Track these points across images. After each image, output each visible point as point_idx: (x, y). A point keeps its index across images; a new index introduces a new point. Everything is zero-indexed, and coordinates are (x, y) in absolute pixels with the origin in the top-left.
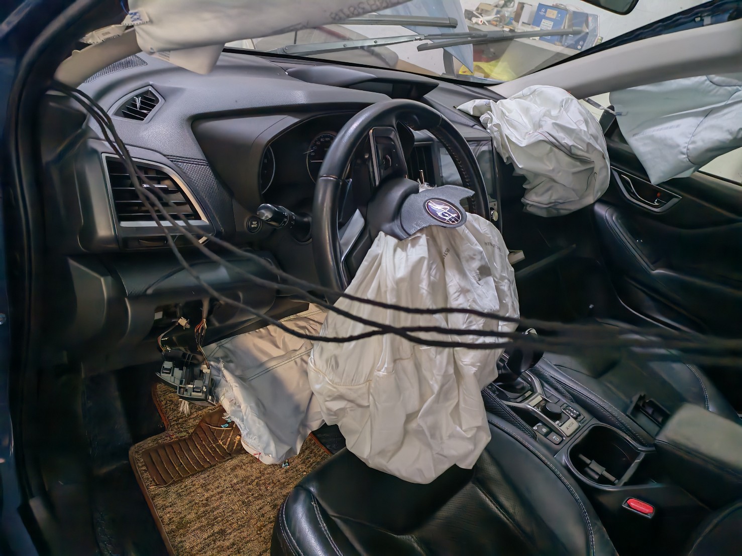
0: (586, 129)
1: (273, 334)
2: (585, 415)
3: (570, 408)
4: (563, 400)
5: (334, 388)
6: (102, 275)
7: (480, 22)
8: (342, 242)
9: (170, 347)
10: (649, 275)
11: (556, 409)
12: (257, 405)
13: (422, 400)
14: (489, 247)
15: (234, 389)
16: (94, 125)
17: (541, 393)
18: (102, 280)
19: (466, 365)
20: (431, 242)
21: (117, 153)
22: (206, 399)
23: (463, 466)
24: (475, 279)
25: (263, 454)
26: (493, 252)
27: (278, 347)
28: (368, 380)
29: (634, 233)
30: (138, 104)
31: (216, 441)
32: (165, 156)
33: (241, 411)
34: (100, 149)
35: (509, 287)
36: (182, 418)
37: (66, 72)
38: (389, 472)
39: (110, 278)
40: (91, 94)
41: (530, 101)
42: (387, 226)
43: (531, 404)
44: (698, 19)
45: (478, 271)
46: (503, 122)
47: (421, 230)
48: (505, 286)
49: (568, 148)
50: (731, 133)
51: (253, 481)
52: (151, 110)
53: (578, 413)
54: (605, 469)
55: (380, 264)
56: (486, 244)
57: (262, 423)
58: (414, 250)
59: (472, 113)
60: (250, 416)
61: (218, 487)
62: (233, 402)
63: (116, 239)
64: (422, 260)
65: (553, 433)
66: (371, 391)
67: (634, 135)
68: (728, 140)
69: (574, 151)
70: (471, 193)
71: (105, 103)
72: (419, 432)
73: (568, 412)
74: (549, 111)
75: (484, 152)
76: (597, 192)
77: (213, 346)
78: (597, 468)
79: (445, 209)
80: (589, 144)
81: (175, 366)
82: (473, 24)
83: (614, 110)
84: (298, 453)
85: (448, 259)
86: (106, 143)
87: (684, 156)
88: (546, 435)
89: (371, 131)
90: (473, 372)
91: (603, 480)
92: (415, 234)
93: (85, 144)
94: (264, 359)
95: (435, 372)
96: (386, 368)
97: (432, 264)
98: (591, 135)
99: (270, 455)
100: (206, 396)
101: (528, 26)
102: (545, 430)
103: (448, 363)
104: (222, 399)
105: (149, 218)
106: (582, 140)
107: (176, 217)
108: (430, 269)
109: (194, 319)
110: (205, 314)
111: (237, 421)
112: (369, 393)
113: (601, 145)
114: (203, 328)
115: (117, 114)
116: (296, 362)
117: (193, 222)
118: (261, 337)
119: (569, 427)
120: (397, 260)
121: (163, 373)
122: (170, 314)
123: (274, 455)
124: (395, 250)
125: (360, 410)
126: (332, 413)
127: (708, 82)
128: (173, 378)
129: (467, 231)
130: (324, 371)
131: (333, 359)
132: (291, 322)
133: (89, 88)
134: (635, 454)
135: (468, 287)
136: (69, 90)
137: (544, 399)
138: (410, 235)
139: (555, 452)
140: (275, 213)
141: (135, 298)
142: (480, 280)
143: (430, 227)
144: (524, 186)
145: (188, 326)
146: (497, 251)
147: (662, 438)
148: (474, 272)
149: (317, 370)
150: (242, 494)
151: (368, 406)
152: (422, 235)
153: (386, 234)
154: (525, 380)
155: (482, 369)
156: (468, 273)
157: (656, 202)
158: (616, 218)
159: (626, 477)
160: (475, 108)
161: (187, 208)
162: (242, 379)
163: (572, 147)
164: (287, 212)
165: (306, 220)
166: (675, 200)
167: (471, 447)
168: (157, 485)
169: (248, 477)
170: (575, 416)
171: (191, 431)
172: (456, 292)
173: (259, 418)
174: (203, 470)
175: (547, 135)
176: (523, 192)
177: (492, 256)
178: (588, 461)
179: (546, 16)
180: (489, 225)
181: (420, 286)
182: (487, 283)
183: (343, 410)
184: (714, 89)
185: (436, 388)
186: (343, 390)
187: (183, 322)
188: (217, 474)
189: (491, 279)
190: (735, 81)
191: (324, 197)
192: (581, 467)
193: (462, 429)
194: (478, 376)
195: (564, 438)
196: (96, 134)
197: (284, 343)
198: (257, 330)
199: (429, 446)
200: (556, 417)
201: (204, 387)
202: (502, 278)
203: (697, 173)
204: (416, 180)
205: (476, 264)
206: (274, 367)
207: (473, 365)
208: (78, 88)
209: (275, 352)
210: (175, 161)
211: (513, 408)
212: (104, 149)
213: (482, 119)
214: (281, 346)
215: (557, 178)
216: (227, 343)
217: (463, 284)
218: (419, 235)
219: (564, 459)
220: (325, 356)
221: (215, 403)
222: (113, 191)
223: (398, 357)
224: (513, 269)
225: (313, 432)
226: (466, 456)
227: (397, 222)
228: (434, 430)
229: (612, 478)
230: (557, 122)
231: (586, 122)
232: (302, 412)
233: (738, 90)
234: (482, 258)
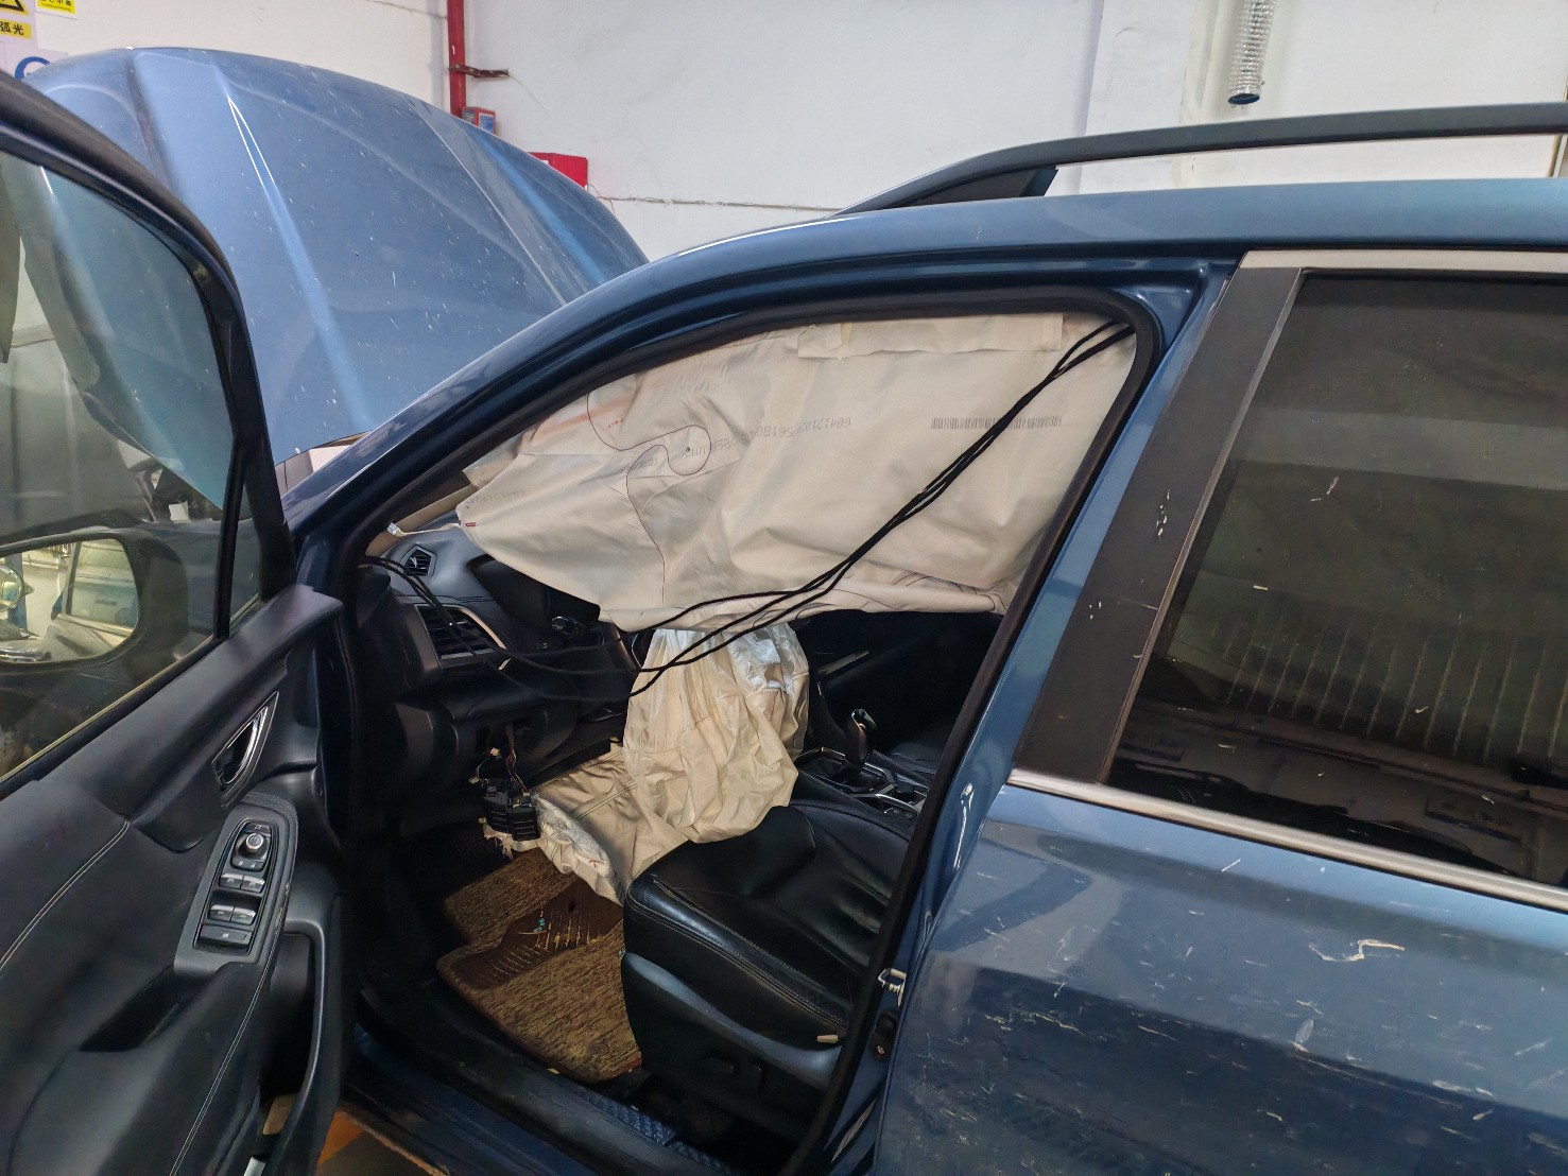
5: (649, 757)
6: (427, 710)
15: (555, 812)
17: (894, 783)
18: (427, 715)
30: (416, 563)
32: (457, 598)
39: (435, 711)
43: (881, 793)
52: (430, 565)
55: (665, 644)
62: (556, 825)
81: (498, 790)
86: (419, 597)
103: (740, 710)
104: (543, 826)
107: (475, 648)
109: (505, 752)
112: (681, 756)
114: (513, 759)
131: (643, 733)
132: (593, 767)
137: (896, 787)
140: (565, 624)
145: (500, 757)
150: (579, 984)
151: (684, 772)
161: (484, 638)
167: (781, 783)
168: (477, 989)
186: (658, 757)
187: (495, 752)
193: (767, 766)
196: (399, 592)
197: (593, 788)
198: (558, 779)
202: (782, 640)
207: (761, 706)
210: (466, 601)
214: (589, 791)
226: (778, 790)
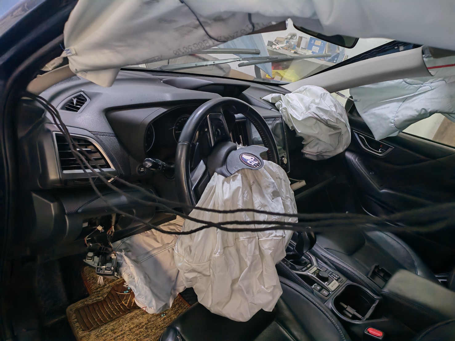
0: (335, 110)
1: (155, 234)
2: (343, 278)
3: (334, 274)
4: (330, 269)
5: (189, 265)
6: (52, 202)
7: (277, 48)
8: (193, 179)
9: (92, 243)
10: (379, 193)
11: (325, 275)
12: (145, 277)
13: (241, 270)
14: (279, 180)
15: (131, 268)
16: (48, 115)
17: (317, 265)
18: (52, 205)
19: (265, 249)
20: (244, 178)
21: (61, 131)
22: (113, 275)
23: (266, 310)
24: (270, 199)
25: (148, 307)
26: (281, 182)
27: (158, 242)
28: (210, 260)
29: (369, 168)
30: (75, 102)
31: (120, 301)
32: (90, 132)
33: (135, 281)
34: (52, 129)
35: (291, 203)
36: (100, 288)
37: (33, 87)
38: (223, 316)
39: (56, 203)
40: (47, 98)
41: (304, 94)
42: (219, 169)
43: (310, 273)
44: (396, 48)
45: (272, 194)
46: (288, 106)
47: (238, 171)
48: (288, 202)
49: (325, 121)
50: (417, 111)
51: (143, 326)
52: (82, 106)
53: (338, 277)
54: (355, 311)
55: (214, 192)
56: (276, 178)
57: (148, 288)
58: (234, 182)
59: (271, 102)
60: (140, 284)
61: (121, 331)
62: (131, 276)
63: (60, 181)
64: (239, 188)
65: (324, 289)
66: (211, 266)
67: (365, 112)
68: (416, 115)
69: (329, 123)
70: (267, 149)
71: (54, 103)
72: (240, 290)
73: (332, 277)
74: (314, 100)
75: (277, 124)
76: (344, 146)
77: (119, 242)
78: (350, 310)
79: (252, 159)
80: (337, 119)
81: (95, 255)
82: (273, 49)
83: (352, 98)
84: (171, 307)
85: (254, 187)
86: (55, 126)
87: (393, 124)
88: (320, 291)
89: (208, 116)
90: (270, 253)
91: (354, 317)
92: (234, 173)
93: (43, 126)
94: (150, 249)
95: (248, 254)
96: (219, 252)
97: (245, 190)
98: (338, 113)
99: (152, 308)
100: (113, 273)
101: (305, 50)
102: (318, 288)
103: (255, 248)
104: (123, 274)
105: (79, 168)
106: (333, 116)
107: (95, 167)
108: (243, 193)
109: (107, 227)
110: (113, 224)
111: (132, 287)
113: (345, 119)
114: (112, 232)
115: (62, 108)
116: (169, 251)
117: (105, 170)
118: (148, 236)
119: (333, 285)
120: (224, 188)
121: (88, 259)
122: (93, 224)
123: (155, 307)
124: (223, 183)
125: (205, 278)
126: (189, 280)
127: (404, 82)
128: (93, 262)
129: (265, 171)
130: (183, 255)
131: (188, 248)
132: (165, 227)
133: (46, 95)
134: (373, 301)
135: (266, 204)
136: (35, 97)
137: (318, 269)
138: (231, 174)
139: (324, 301)
140: (153, 163)
141: (70, 215)
142: (273, 199)
143: (243, 169)
144: (303, 143)
145: (103, 231)
146: (283, 182)
147: (386, 290)
148: (269, 195)
149: (179, 255)
150: (137, 334)
151: (210, 276)
152: (239, 174)
153: (218, 174)
154: (307, 257)
155: (275, 251)
156: (266, 195)
157: (380, 150)
158: (358, 159)
159: (368, 315)
160: (272, 98)
161: (103, 162)
162: (136, 262)
163: (328, 120)
164: (160, 162)
165: (172, 166)
166: (390, 150)
167: (271, 298)
168: (83, 330)
169: (140, 324)
170: (336, 279)
171: (106, 296)
172: (259, 207)
173: (146, 285)
174: (112, 320)
175: (313, 114)
176: (302, 146)
177: (280, 185)
178: (345, 306)
179: (315, 44)
180: (278, 167)
181: (238, 203)
182: (277, 201)
183: (195, 278)
184: (407, 87)
185: (249, 263)
186: (194, 266)
187: (100, 228)
188: (121, 322)
189: (280, 198)
190: (419, 82)
191: (182, 153)
192: (341, 310)
193: (265, 287)
194: (273, 255)
195: (330, 293)
196: (50, 121)
197: (162, 240)
198: (145, 232)
199: (246, 299)
200: (325, 279)
201: (112, 267)
202: (287, 198)
203: (401, 133)
204: (235, 143)
205: (271, 190)
206: (156, 254)
207: (269, 249)
208: (40, 95)
209: (156, 245)
210: (96, 135)
211: (299, 275)
212: (55, 129)
213: (276, 105)
214: (160, 241)
215: (321, 139)
216: (127, 240)
217: (263, 202)
218: (236, 174)
219: (331, 305)
220: (184, 247)
221: (119, 277)
222: (60, 153)
223: (227, 246)
224: (293, 192)
225: (180, 294)
226: (268, 304)
227: (225, 167)
228: (249, 289)
229: (360, 316)
230: (318, 106)
231: (335, 106)
232: (173, 281)
233: (421, 87)
234: (274, 186)
